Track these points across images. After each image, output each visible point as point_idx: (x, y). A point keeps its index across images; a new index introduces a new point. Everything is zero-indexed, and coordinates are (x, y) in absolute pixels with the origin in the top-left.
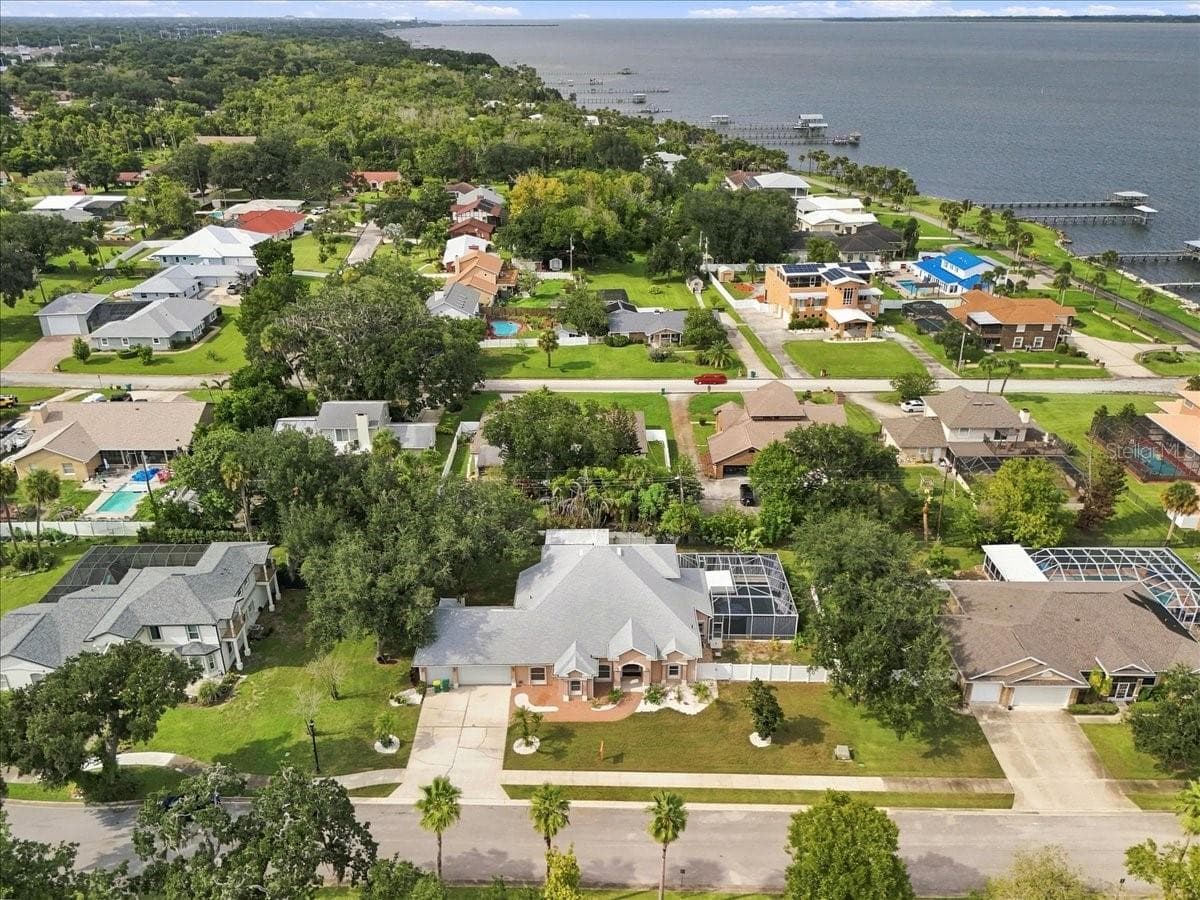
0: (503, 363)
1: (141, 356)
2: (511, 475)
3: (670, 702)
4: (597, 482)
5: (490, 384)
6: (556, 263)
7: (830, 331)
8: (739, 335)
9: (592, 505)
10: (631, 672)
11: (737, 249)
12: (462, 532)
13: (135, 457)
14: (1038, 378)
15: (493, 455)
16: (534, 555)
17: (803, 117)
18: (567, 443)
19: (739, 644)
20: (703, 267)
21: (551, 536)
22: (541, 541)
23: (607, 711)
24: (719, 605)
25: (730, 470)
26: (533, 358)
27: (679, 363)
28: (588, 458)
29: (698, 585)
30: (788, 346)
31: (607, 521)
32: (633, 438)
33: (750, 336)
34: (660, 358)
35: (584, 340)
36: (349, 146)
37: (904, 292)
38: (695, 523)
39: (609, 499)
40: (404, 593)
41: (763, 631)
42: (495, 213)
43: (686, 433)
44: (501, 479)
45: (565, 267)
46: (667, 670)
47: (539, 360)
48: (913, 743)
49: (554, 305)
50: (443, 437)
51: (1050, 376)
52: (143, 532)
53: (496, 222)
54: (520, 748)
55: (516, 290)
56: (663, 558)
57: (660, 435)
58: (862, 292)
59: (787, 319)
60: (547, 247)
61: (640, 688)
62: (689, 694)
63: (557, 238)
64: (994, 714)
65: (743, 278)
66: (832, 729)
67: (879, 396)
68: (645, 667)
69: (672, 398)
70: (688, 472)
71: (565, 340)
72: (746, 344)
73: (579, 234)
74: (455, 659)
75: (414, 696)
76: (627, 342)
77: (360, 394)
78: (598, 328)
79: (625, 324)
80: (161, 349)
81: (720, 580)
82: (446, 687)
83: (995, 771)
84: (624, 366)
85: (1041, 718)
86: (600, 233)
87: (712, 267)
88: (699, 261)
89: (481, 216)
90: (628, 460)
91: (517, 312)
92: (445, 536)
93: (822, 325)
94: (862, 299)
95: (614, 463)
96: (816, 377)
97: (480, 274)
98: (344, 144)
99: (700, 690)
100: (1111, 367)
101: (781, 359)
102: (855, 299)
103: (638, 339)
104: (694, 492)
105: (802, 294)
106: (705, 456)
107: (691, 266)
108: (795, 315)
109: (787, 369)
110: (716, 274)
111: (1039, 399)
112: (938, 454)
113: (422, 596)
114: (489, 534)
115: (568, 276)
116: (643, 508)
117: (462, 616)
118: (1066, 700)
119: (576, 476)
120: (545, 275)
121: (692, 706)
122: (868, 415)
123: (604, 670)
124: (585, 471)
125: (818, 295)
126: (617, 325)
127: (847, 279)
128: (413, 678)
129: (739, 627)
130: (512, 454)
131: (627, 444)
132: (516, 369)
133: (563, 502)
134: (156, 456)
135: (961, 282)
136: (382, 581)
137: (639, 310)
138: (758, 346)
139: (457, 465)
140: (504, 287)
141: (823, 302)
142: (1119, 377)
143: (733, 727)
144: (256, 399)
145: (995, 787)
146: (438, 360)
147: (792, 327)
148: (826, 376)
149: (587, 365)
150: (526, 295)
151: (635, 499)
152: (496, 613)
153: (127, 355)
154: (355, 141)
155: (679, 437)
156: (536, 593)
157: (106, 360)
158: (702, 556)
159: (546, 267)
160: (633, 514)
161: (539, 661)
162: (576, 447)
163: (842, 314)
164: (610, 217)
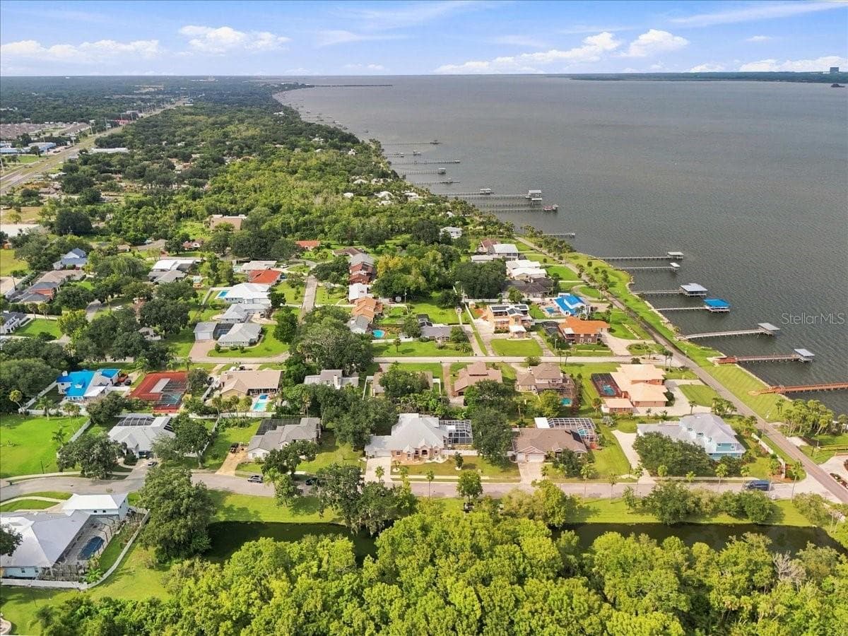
0: (380, 350)
1: (240, 350)
2: (387, 396)
3: (435, 460)
4: (415, 398)
5: (376, 360)
6: (399, 299)
7: (510, 335)
8: (474, 336)
9: (414, 406)
10: (425, 452)
11: (477, 294)
12: (376, 414)
13: (259, 391)
14: (585, 356)
15: (381, 389)
16: (396, 421)
17: (530, 192)
18: (406, 385)
19: (456, 446)
20: (463, 301)
21: (401, 415)
22: (398, 417)
23: (417, 462)
24: (450, 435)
25: (461, 394)
26: (390, 347)
27: (448, 350)
28: (412, 391)
29: (445, 429)
30: (493, 342)
31: (418, 411)
32: (427, 383)
33: (478, 337)
34: (441, 348)
35: (411, 339)
36: (292, 225)
37: (547, 314)
38: (446, 412)
39: (419, 404)
40: (363, 429)
41: (463, 442)
42: (370, 270)
43: (447, 380)
44: (383, 398)
45: (402, 301)
46: (434, 452)
47: (393, 348)
48: (497, 469)
49: (399, 322)
50: (361, 382)
51: (590, 355)
52: (273, 415)
53: (371, 276)
54: (395, 470)
55: (382, 314)
56: (434, 421)
57: (438, 381)
58: (523, 319)
59: (493, 330)
60: (395, 293)
61: (426, 457)
62: (440, 457)
63: (400, 290)
64: (524, 462)
65: (480, 306)
66: (479, 466)
67: (522, 364)
68: (428, 450)
69: (444, 365)
70: (445, 395)
71: (403, 340)
72: (475, 340)
73: (409, 288)
74: (376, 449)
75: (364, 459)
76: (428, 340)
77: (334, 368)
78: (417, 335)
79: (427, 332)
80: (247, 347)
81: (452, 428)
82: (373, 457)
83: (518, 475)
84: (426, 351)
85: (535, 463)
86: (418, 288)
87: (467, 300)
88: (461, 299)
89: (363, 272)
90: (425, 391)
91: (383, 326)
92: (372, 415)
93: (507, 332)
94: (523, 321)
95: (421, 392)
96: (500, 356)
97: (367, 308)
98: (289, 224)
99: (443, 457)
100: (615, 351)
101: (488, 348)
102: (520, 321)
103: (432, 339)
104: (447, 402)
105: (500, 319)
106: (453, 388)
107: (456, 302)
108: (496, 328)
109: (490, 353)
110: (467, 304)
111: (581, 365)
112: (533, 387)
113: (368, 431)
114: (384, 414)
115: (403, 305)
116: (430, 407)
117: (376, 439)
118: (543, 459)
119: (408, 396)
120: (394, 305)
121: (441, 461)
122: (514, 372)
123: (417, 453)
124: (412, 395)
125: (506, 320)
126: (424, 333)
127: (516, 314)
128: (364, 454)
129: (456, 441)
130: (388, 389)
131: (425, 386)
132: (385, 352)
133: (404, 405)
134: (266, 391)
135: (570, 310)
136: (358, 426)
137: (434, 325)
138: (480, 342)
139: (367, 393)
140: (377, 313)
141: (508, 322)
142: (617, 355)
143: (452, 466)
144: (297, 370)
145: (517, 478)
146: (360, 355)
147: (495, 333)
148: (504, 355)
149: (412, 350)
150: (386, 316)
151: (427, 404)
152: (386, 437)
153: (234, 349)
154: (294, 222)
155: (445, 382)
156: (397, 431)
157: (226, 351)
158: (447, 421)
159: (394, 301)
160: (427, 409)
161: (399, 449)
162: (409, 387)
163: (515, 328)
164: (421, 280)
